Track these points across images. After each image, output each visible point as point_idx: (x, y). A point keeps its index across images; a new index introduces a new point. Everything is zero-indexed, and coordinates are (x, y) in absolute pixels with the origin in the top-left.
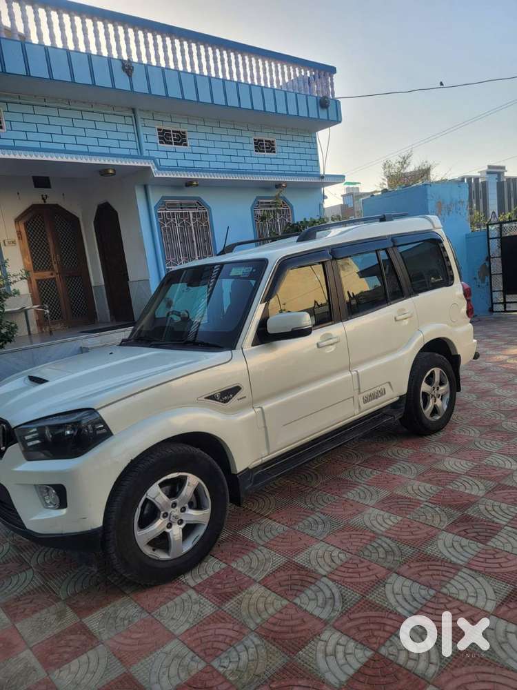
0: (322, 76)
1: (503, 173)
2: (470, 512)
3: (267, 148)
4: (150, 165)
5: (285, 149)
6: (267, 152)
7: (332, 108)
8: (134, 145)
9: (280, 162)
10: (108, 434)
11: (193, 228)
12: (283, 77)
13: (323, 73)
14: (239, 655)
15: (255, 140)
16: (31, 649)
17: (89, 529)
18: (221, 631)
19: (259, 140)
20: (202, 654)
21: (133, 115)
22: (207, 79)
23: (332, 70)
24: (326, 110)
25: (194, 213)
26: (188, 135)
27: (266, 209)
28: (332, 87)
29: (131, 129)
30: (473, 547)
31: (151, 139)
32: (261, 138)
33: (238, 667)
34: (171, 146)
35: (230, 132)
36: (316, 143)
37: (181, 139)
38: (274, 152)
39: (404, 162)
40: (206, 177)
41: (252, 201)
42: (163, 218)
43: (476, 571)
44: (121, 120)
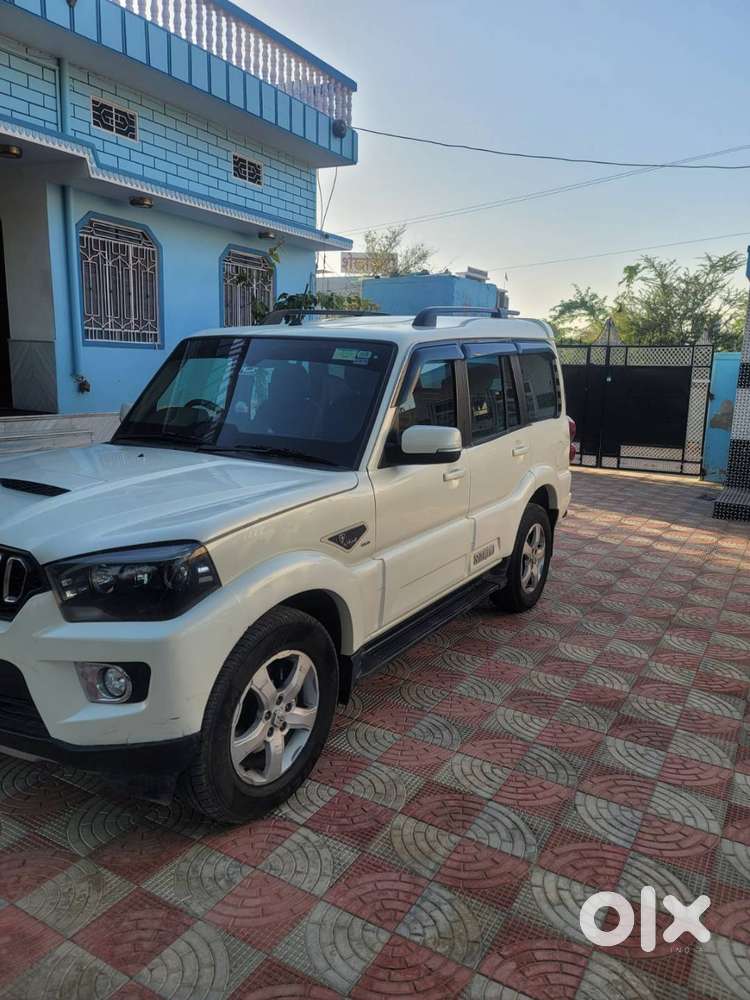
0: (338, 90)
1: (484, 280)
2: (626, 711)
3: (250, 174)
4: (86, 156)
5: (275, 183)
6: (250, 180)
7: (346, 140)
8: (51, 116)
9: (266, 200)
10: (215, 583)
11: (131, 272)
12: (289, 75)
13: (339, 85)
14: (431, 916)
15: (235, 157)
16: (71, 940)
17: (180, 736)
18: (387, 885)
19: (241, 160)
20: (374, 919)
21: (57, 68)
22: (186, 45)
23: (352, 86)
24: (339, 139)
25: (136, 249)
26: (139, 123)
27: (239, 265)
28: (349, 110)
29: (50, 90)
30: (656, 756)
31: (80, 113)
32: (243, 157)
33: (439, 933)
34: (111, 133)
35: (202, 135)
36: (315, 184)
37: (126, 126)
38: (259, 183)
39: (394, 239)
40: (169, 197)
41: (222, 251)
42: (87, 248)
43: (674, 785)
44: (36, 71)
